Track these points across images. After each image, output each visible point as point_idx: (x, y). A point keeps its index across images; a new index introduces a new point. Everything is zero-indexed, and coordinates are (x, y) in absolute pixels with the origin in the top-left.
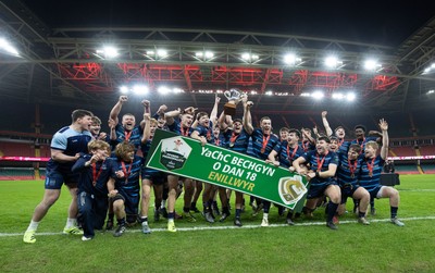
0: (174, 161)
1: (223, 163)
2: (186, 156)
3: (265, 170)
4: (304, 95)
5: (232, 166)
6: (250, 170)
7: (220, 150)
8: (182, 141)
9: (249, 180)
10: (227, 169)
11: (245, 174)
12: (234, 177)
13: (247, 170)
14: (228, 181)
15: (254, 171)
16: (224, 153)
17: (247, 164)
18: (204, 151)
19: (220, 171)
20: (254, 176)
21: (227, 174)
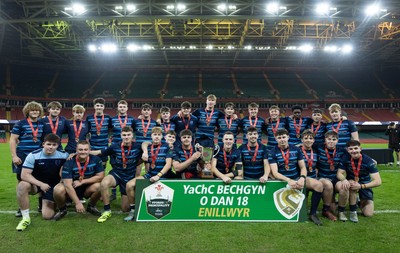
0: (160, 208)
1: (209, 196)
2: (171, 199)
3: (254, 190)
4: (290, 48)
5: (219, 196)
6: (239, 195)
7: (201, 184)
8: (163, 185)
9: (241, 206)
10: (216, 201)
11: (236, 201)
12: (226, 207)
13: (236, 196)
14: (220, 213)
15: (243, 195)
16: (207, 185)
17: (234, 190)
18: (186, 190)
19: (208, 205)
20: (246, 201)
21: (216, 206)
